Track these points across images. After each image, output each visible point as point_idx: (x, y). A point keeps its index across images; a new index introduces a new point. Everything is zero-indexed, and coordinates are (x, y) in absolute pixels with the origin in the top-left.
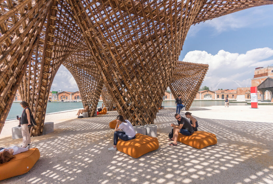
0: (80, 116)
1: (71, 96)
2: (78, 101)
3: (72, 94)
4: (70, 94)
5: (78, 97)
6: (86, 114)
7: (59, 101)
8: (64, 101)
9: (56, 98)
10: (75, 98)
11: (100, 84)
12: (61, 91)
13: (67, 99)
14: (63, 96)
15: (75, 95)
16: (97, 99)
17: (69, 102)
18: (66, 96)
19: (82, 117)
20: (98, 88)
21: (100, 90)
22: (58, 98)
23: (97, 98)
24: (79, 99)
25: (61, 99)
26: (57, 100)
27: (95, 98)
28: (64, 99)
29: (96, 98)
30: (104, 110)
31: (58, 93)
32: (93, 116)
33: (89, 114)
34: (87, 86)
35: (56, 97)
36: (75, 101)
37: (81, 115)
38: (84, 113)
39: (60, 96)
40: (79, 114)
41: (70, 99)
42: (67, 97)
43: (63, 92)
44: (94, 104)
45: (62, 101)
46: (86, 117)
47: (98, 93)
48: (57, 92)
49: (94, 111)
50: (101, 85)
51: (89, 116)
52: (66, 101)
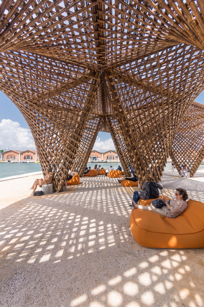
0: (37, 190)
1: (20, 155)
2: (28, 162)
3: (21, 154)
4: (18, 154)
5: (28, 157)
6: (48, 187)
7: (4, 162)
8: (11, 162)
9: (2, 158)
10: (25, 158)
11: (76, 132)
12: (7, 149)
13: (14, 159)
14: (9, 156)
15: (24, 155)
16: (71, 160)
17: (17, 163)
18: (13, 156)
19: (41, 193)
20: (72, 140)
21: (77, 142)
22: (3, 158)
23: (71, 157)
24: (29, 159)
25: (7, 159)
26: (3, 161)
27: (66, 159)
28: (11, 160)
29: (68, 157)
30: (76, 178)
31: (4, 152)
32: (61, 191)
33: (54, 188)
34: (52, 135)
35: (2, 156)
36: (25, 161)
37: (39, 189)
38: (45, 185)
39: (6, 155)
40: (35, 186)
41: (19, 159)
42: (15, 156)
43: (10, 151)
44: (64, 170)
45: (9, 161)
46: (49, 193)
47: (72, 149)
48: (2, 151)
49: (63, 181)
50: (79, 135)
51: (54, 191)
52: (13, 162)
